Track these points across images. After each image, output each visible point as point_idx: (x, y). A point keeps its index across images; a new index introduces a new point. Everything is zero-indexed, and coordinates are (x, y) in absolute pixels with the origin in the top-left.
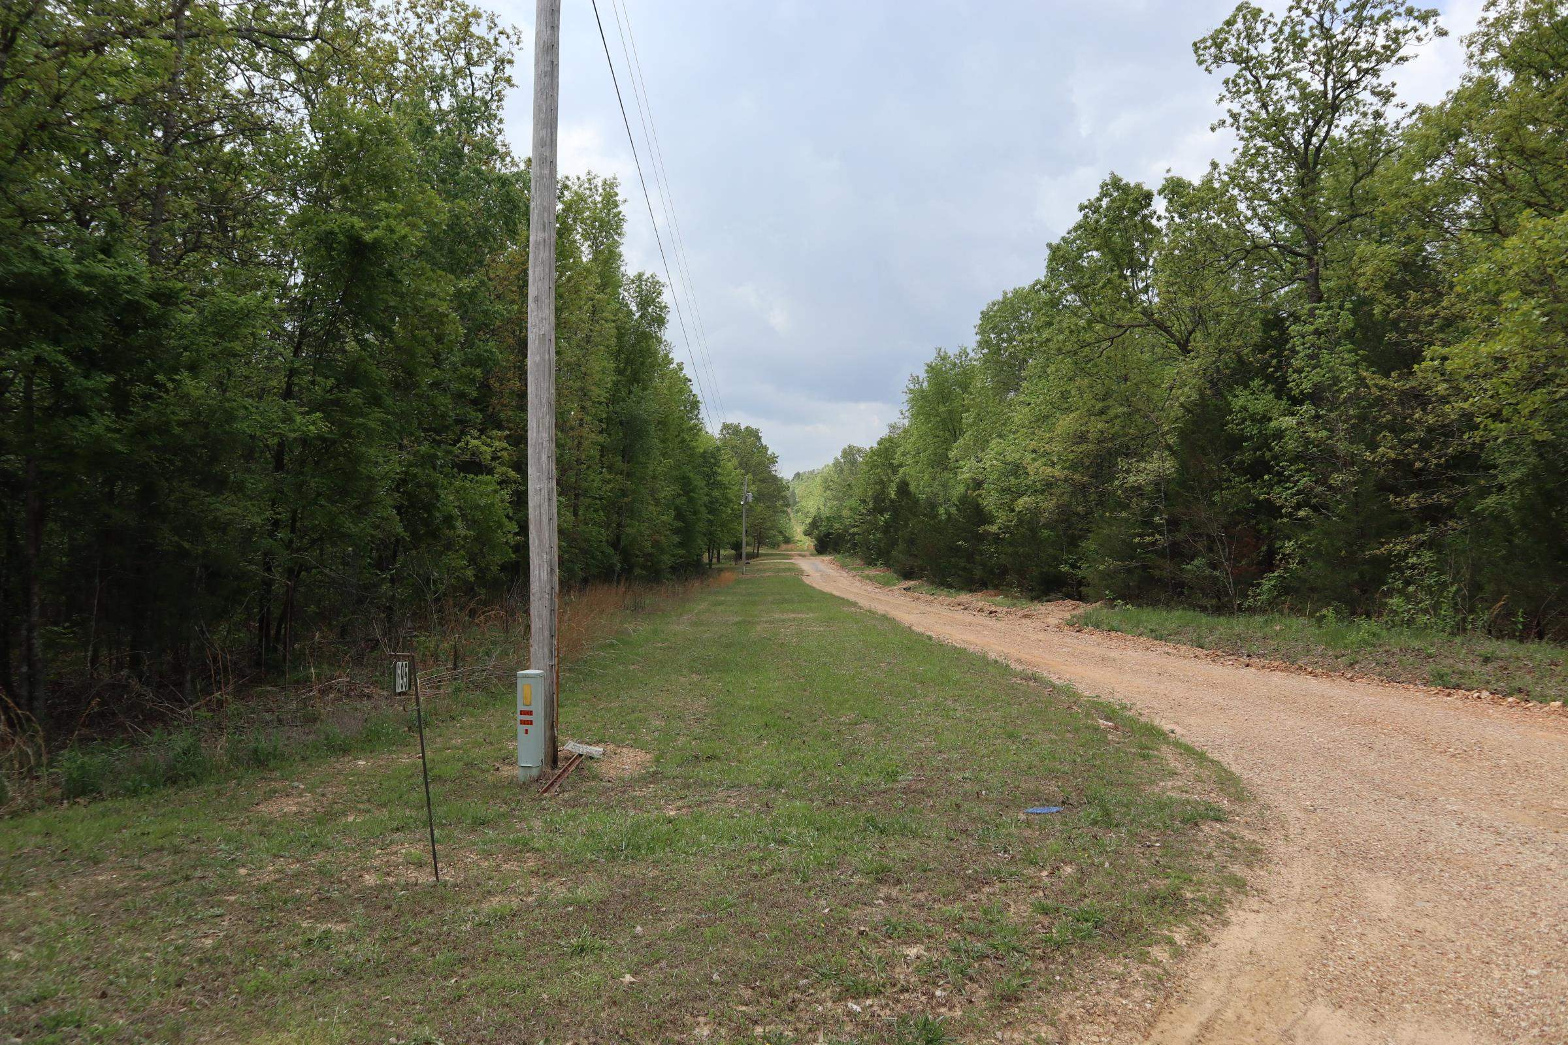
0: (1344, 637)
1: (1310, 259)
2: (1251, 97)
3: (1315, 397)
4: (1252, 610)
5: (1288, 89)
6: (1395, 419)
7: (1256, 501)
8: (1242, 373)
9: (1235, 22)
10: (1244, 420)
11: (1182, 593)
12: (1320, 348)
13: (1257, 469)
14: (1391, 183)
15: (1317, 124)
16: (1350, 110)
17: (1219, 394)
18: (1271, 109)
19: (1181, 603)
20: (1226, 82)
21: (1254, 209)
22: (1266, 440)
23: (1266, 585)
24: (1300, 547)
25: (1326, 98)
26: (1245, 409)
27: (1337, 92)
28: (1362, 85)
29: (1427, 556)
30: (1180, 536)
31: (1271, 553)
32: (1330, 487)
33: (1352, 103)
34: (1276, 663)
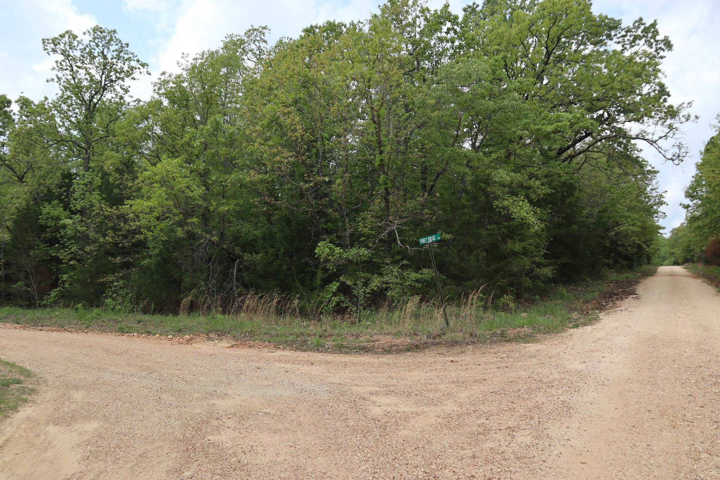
0: (85, 316)
1: (86, 151)
2: (68, 72)
3: (82, 212)
4: (45, 306)
5: (85, 75)
6: (115, 225)
7: (51, 256)
8: (49, 197)
9: (64, 37)
10: (48, 219)
11: (10, 299)
12: (86, 191)
13: (52, 242)
14: (122, 129)
15: (96, 94)
16: (111, 91)
17: (37, 204)
18: (76, 81)
19: (9, 304)
20: (57, 62)
21: (64, 123)
22: (58, 228)
23: (53, 294)
24: (70, 277)
25: (101, 84)
26: (49, 213)
27: (106, 83)
28: (117, 83)
29: (121, 282)
30: (10, 271)
31: (57, 279)
32: (85, 252)
33: (112, 89)
34: (54, 328)
